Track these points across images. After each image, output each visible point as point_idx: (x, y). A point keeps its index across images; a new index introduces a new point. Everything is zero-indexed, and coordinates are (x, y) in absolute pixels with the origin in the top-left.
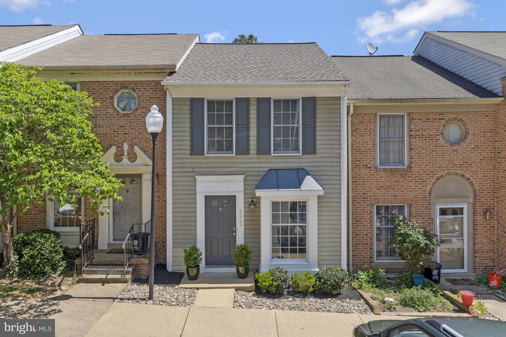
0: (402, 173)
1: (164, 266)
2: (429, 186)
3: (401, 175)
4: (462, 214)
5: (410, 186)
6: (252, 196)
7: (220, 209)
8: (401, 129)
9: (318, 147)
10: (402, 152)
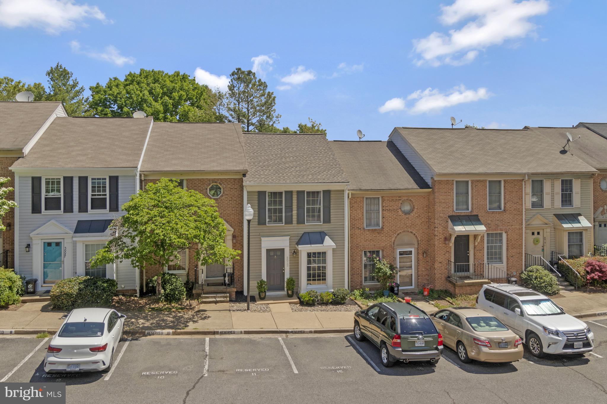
0: (378, 231)
1: (242, 292)
2: (393, 239)
3: (378, 233)
4: (412, 255)
5: (383, 239)
6: (294, 248)
7: (275, 257)
8: (378, 205)
9: (331, 219)
10: (379, 218)
